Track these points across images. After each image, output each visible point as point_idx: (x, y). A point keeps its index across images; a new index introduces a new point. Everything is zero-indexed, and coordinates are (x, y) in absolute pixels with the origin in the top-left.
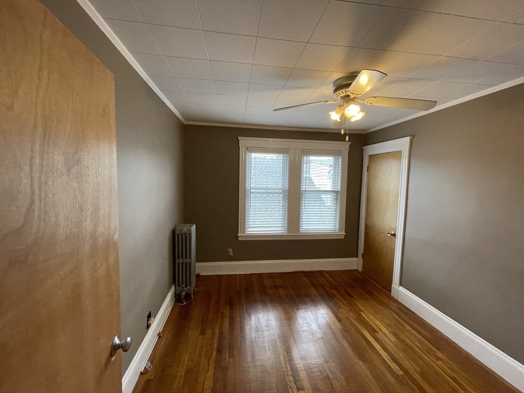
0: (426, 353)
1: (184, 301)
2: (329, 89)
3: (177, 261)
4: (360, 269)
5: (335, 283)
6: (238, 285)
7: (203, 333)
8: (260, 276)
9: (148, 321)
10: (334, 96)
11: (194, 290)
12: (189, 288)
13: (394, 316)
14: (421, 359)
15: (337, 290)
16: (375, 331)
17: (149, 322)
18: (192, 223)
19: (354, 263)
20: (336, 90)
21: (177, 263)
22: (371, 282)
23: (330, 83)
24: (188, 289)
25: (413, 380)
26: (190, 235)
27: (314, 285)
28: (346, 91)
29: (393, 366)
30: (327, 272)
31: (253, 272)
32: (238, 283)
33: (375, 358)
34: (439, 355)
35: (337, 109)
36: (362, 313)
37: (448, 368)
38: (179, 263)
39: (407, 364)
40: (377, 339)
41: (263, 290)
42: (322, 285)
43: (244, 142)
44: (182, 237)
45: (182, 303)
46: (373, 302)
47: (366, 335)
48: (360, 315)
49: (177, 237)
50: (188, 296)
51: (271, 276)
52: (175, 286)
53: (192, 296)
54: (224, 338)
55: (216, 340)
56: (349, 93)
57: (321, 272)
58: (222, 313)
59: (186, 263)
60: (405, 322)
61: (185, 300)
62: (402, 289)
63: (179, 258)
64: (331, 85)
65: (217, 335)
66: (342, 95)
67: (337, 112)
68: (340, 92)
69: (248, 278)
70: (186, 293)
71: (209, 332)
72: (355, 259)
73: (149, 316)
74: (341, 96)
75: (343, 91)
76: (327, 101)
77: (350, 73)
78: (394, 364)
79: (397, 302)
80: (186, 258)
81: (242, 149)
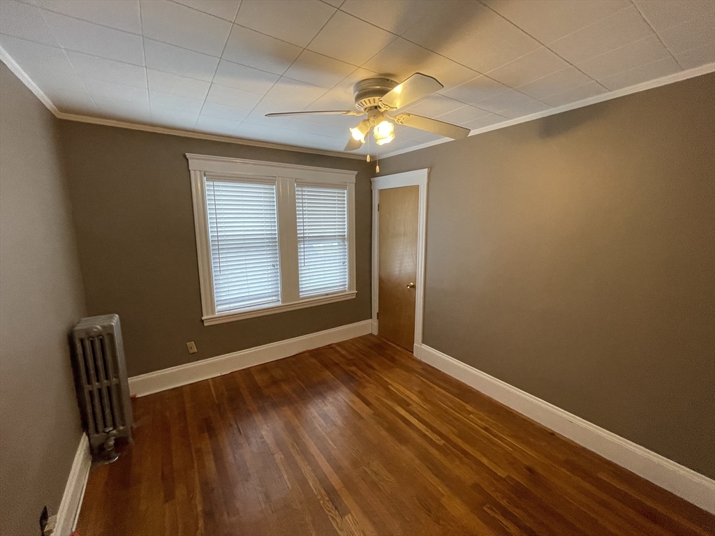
0: (458, 410)
1: (113, 454)
2: (349, 94)
3: (87, 388)
4: (376, 332)
5: (351, 357)
6: (214, 395)
7: (169, 497)
8: (247, 372)
9: (43, 527)
10: (357, 105)
11: (132, 428)
12: (121, 428)
13: (422, 380)
14: (457, 419)
15: (355, 365)
16: (409, 405)
17: (46, 529)
18: (110, 312)
19: (369, 326)
20: (359, 97)
21: (86, 391)
22: (390, 345)
23: (351, 84)
24: (118, 431)
25: (455, 446)
26: (111, 336)
27: (327, 367)
28: (374, 100)
29: (434, 437)
30: (339, 344)
31: (235, 370)
32: (213, 392)
33: (415, 435)
34: (469, 409)
35: (361, 124)
36: (390, 386)
37: (479, 419)
38: (91, 393)
39: (444, 429)
40: (412, 413)
41: (258, 393)
42: (337, 364)
43: (197, 162)
44: (92, 343)
45: (110, 459)
46: (398, 370)
47: (400, 412)
48: (388, 390)
49: (79, 345)
50: (121, 443)
51: (264, 368)
52: (88, 435)
53: (131, 439)
54: (213, 490)
55: (198, 498)
56: (380, 104)
57: (330, 347)
58: (198, 451)
59: (109, 388)
60: (434, 384)
61: (117, 452)
62: (425, 347)
63: (89, 383)
64: (352, 89)
65: (198, 490)
66: (369, 105)
67: (361, 129)
68: (366, 100)
69: (228, 380)
70: (115, 440)
71: (180, 491)
72: (369, 321)
73: (44, 517)
74: (366, 106)
75: (371, 99)
76: (348, 112)
77: (381, 75)
78: (435, 435)
79: (420, 362)
80: (107, 377)
81: (195, 174)
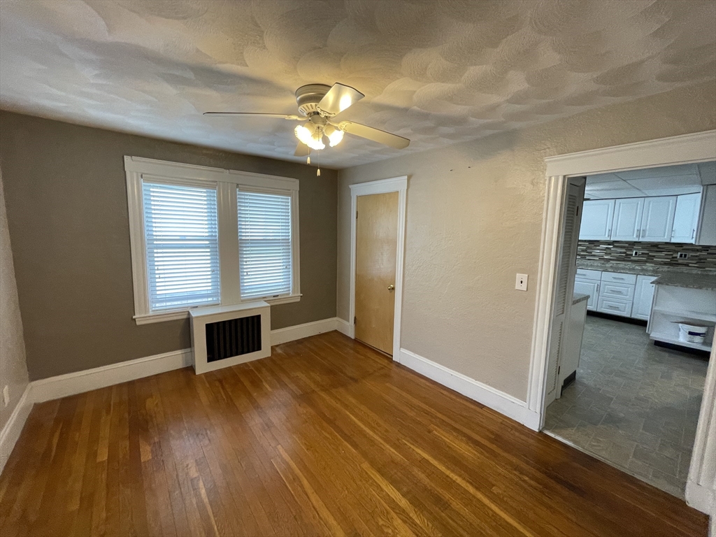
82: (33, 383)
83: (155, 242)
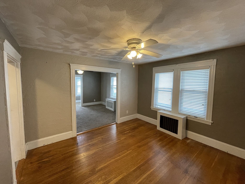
82: (138, 114)
83: (159, 89)
